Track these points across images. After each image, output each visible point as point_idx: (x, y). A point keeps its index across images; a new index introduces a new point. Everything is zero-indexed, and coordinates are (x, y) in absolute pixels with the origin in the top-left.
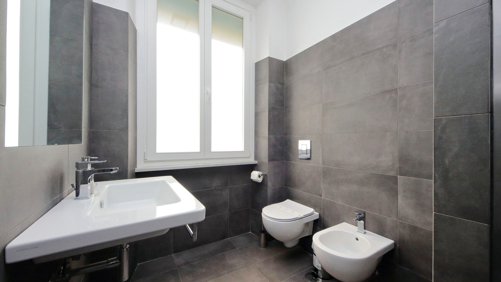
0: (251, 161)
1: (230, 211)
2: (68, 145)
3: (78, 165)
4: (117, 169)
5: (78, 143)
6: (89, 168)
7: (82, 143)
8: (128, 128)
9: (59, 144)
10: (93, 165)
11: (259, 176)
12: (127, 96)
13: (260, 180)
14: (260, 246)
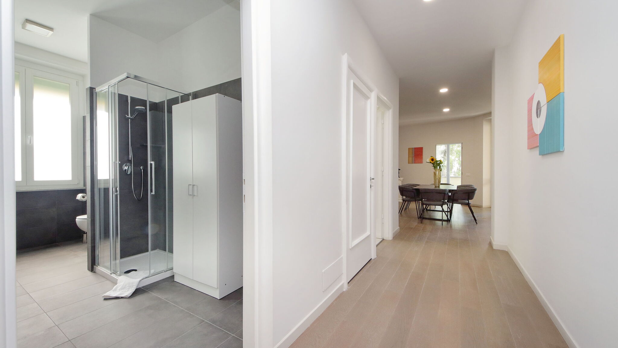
0: (81, 187)
1: (58, 224)
11: (83, 197)
13: (84, 199)
14: (82, 243)
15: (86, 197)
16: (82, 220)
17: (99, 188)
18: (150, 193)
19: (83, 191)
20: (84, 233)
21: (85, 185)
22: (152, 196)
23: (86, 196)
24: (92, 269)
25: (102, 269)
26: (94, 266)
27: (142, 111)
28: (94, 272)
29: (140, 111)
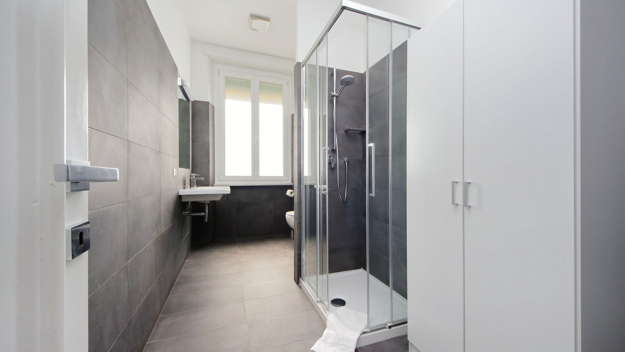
0: (289, 183)
1: (274, 216)
2: (186, 169)
3: (190, 176)
4: (202, 179)
5: (189, 169)
6: (193, 177)
8: (210, 162)
9: (184, 168)
11: (291, 193)
12: (209, 145)
13: (292, 195)
14: (290, 239)
15: (293, 194)
16: (290, 216)
17: (305, 185)
18: (368, 194)
19: (291, 187)
20: (292, 229)
21: (293, 181)
22: (370, 198)
23: (293, 192)
24: (298, 282)
25: (308, 288)
26: (300, 278)
27: (349, 82)
28: (300, 287)
29: (347, 82)
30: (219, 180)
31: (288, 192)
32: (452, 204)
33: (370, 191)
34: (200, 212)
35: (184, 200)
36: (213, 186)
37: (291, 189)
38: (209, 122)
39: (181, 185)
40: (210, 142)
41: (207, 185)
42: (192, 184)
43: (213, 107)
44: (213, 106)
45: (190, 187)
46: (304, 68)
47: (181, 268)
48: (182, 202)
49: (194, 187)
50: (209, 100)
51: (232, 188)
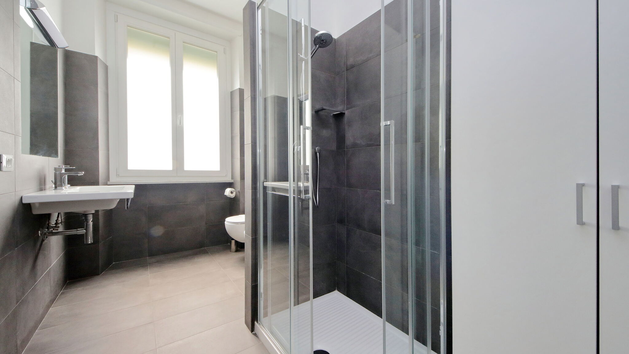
0: (228, 179)
1: (206, 224)
2: (48, 157)
3: (55, 169)
4: (82, 173)
5: (55, 157)
6: (63, 171)
7: (58, 158)
8: (98, 148)
9: (43, 156)
10: (66, 170)
11: (232, 193)
12: (97, 123)
13: (233, 196)
14: (230, 251)
15: (234, 193)
18: (384, 200)
19: (231, 185)
20: (233, 239)
21: (233, 177)
23: (234, 191)
24: (252, 329)
25: (270, 338)
26: (256, 322)
27: (326, 41)
28: (255, 335)
29: (323, 40)
30: (118, 175)
31: (228, 192)
32: (578, 224)
33: (388, 196)
34: (76, 228)
35: (35, 212)
36: (106, 184)
37: (230, 187)
38: (97, 87)
39: (34, 185)
40: (99, 118)
41: (95, 182)
42: (58, 183)
43: (106, 68)
44: (106, 64)
45: (56, 187)
46: (260, 11)
47: (35, 327)
48: (34, 215)
49: (63, 188)
50: (98, 53)
51: (139, 188)
